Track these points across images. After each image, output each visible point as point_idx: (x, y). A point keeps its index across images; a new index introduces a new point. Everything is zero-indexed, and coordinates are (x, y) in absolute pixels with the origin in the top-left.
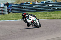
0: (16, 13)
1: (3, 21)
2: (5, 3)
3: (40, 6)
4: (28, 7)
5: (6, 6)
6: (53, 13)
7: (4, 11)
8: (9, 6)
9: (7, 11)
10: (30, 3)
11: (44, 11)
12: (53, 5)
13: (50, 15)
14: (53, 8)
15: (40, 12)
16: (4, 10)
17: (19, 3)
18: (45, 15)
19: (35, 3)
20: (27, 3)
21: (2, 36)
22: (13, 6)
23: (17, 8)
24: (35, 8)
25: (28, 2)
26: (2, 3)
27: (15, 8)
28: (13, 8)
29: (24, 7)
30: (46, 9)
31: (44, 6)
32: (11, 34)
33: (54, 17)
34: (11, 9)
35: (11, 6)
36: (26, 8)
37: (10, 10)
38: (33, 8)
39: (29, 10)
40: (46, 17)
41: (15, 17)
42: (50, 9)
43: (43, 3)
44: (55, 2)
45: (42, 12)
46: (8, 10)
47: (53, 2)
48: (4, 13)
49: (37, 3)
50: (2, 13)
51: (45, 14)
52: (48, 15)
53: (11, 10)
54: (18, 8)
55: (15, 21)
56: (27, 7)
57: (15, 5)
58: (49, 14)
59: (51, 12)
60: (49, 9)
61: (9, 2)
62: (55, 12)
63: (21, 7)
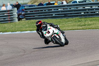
0: (32, 20)
1: (10, 33)
2: (14, 3)
3: (70, 8)
4: (51, 10)
5: (16, 9)
6: (91, 21)
7: (12, 17)
8: (21, 8)
9: (17, 16)
10: (54, 4)
11: (77, 16)
12: (91, 7)
13: (86, 23)
14: (92, 12)
15: (70, 19)
16: (12, 15)
17: (37, 4)
18: (79, 23)
19: (62, 3)
20: (49, 4)
21: (9, 59)
22: (26, 8)
23: (33, 11)
24: (62, 11)
25: (51, 2)
26: (9, 4)
27: (30, 11)
28: (27, 12)
29: (45, 10)
30: (81, 13)
31: (77, 8)
32: (23, 55)
33: (93, 26)
34: (23, 13)
35: (23, 8)
36: (47, 11)
37: (21, 14)
38: (59, 12)
39: (52, 15)
40: (81, 27)
41: (29, 27)
42: (87, 13)
43: (76, 4)
44: (95, 2)
45: (74, 18)
46: (19, 15)
47: (92, 2)
48: (12, 20)
49: (65, 3)
50: (9, 19)
51: (79, 21)
52: (83, 23)
53: (24, 15)
54: (35, 11)
56: (49, 10)
57: (30, 6)
58: (85, 21)
59: (88, 19)
60: (85, 13)
61: (20, 2)
62: (94, 18)
63: (39, 11)
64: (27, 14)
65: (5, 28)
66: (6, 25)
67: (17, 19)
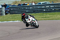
3: (37, 7)
4: (25, 8)
5: (4, 7)
7: (2, 12)
12: (50, 6)
13: (47, 16)
17: (17, 4)
18: (42, 16)
19: (32, 4)
20: (24, 4)
22: (10, 7)
23: (14, 9)
29: (22, 8)
30: (43, 10)
31: (41, 7)
32: (9, 35)
33: (51, 18)
34: (8, 10)
37: (7, 11)
39: (26, 11)
46: (6, 11)
48: (2, 14)
49: (34, 4)
52: (45, 16)
53: (9, 11)
55: (13, 22)
57: (13, 6)
60: (46, 10)
64: (11, 11)
67: (5, 14)
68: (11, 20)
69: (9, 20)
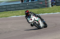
9: (51, 4)
34: (54, 2)
48: (48, 6)
65: (44, 11)
66: (44, 9)
67: (51, 5)
68: (58, 11)
69: (55, 11)
